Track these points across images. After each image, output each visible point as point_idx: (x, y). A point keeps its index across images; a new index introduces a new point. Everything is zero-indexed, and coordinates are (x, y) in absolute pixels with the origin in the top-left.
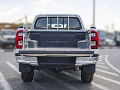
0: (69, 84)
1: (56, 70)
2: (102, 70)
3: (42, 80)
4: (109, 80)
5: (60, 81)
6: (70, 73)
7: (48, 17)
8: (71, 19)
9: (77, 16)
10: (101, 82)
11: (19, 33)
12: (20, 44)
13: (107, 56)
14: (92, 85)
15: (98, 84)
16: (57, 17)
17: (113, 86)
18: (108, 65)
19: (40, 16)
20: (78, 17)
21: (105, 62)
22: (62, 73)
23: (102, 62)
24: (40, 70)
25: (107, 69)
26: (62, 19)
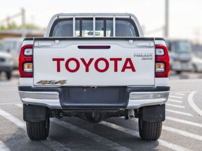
0: (116, 144)
1: (93, 116)
2: (180, 118)
3: (64, 137)
4: (192, 135)
5: (99, 139)
6: (117, 124)
7: (77, 19)
8: (119, 22)
9: (130, 15)
10: (176, 139)
11: (26, 50)
12: (27, 69)
13: (193, 93)
14: (159, 144)
15: (172, 142)
16: (92, 19)
17: (198, 145)
18: (193, 109)
19: (60, 17)
20: (132, 18)
21: (188, 104)
22: (102, 125)
23: (182, 104)
24: (62, 117)
25: (191, 117)
26: (102, 21)
